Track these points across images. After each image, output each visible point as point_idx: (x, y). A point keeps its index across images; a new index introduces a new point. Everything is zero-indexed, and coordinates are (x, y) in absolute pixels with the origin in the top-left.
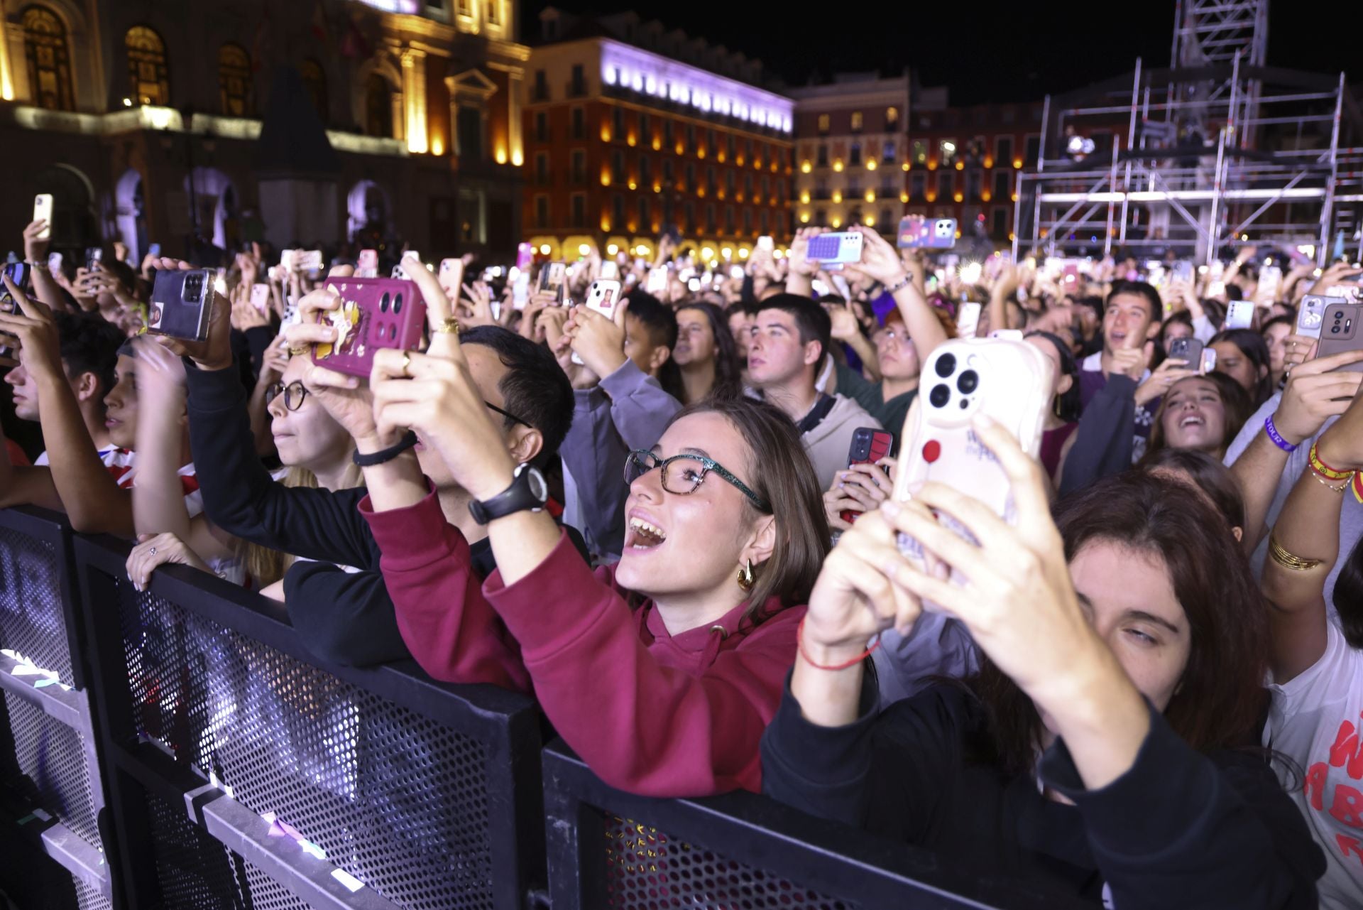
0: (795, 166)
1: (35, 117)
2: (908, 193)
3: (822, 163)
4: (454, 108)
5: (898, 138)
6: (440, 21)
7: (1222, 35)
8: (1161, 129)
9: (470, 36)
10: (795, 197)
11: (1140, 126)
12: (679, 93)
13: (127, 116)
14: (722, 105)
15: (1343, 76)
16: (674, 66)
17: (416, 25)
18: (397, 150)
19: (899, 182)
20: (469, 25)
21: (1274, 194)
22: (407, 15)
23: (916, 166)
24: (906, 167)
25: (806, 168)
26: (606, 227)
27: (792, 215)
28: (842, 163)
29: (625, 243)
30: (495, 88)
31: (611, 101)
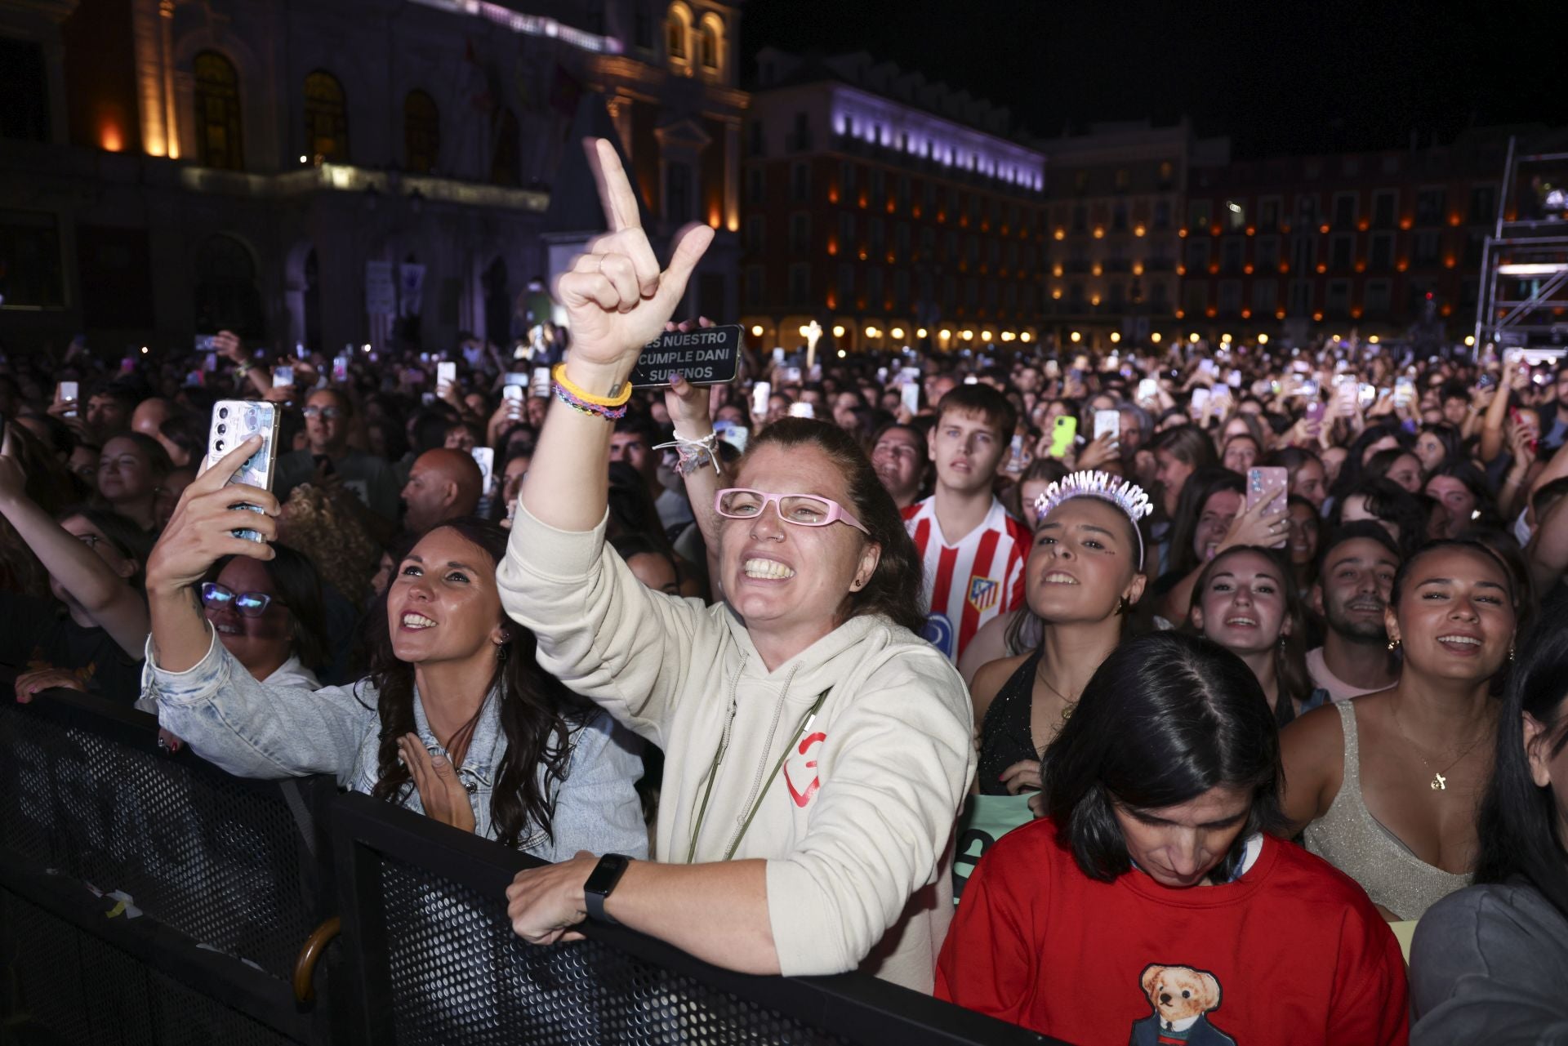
0: (1047, 233)
1: (202, 178)
2: (1184, 266)
3: (1079, 229)
4: (663, 164)
5: (1174, 199)
6: (649, 63)
9: (683, 78)
10: (1046, 269)
12: (917, 146)
13: (305, 175)
14: (965, 160)
16: (911, 115)
17: (621, 68)
19: (1174, 252)
20: (682, 67)
22: (614, 56)
23: (1195, 232)
24: (1183, 233)
25: (1060, 235)
26: (832, 304)
27: (1043, 292)
28: (1104, 228)
29: (853, 324)
30: (709, 141)
31: (840, 155)
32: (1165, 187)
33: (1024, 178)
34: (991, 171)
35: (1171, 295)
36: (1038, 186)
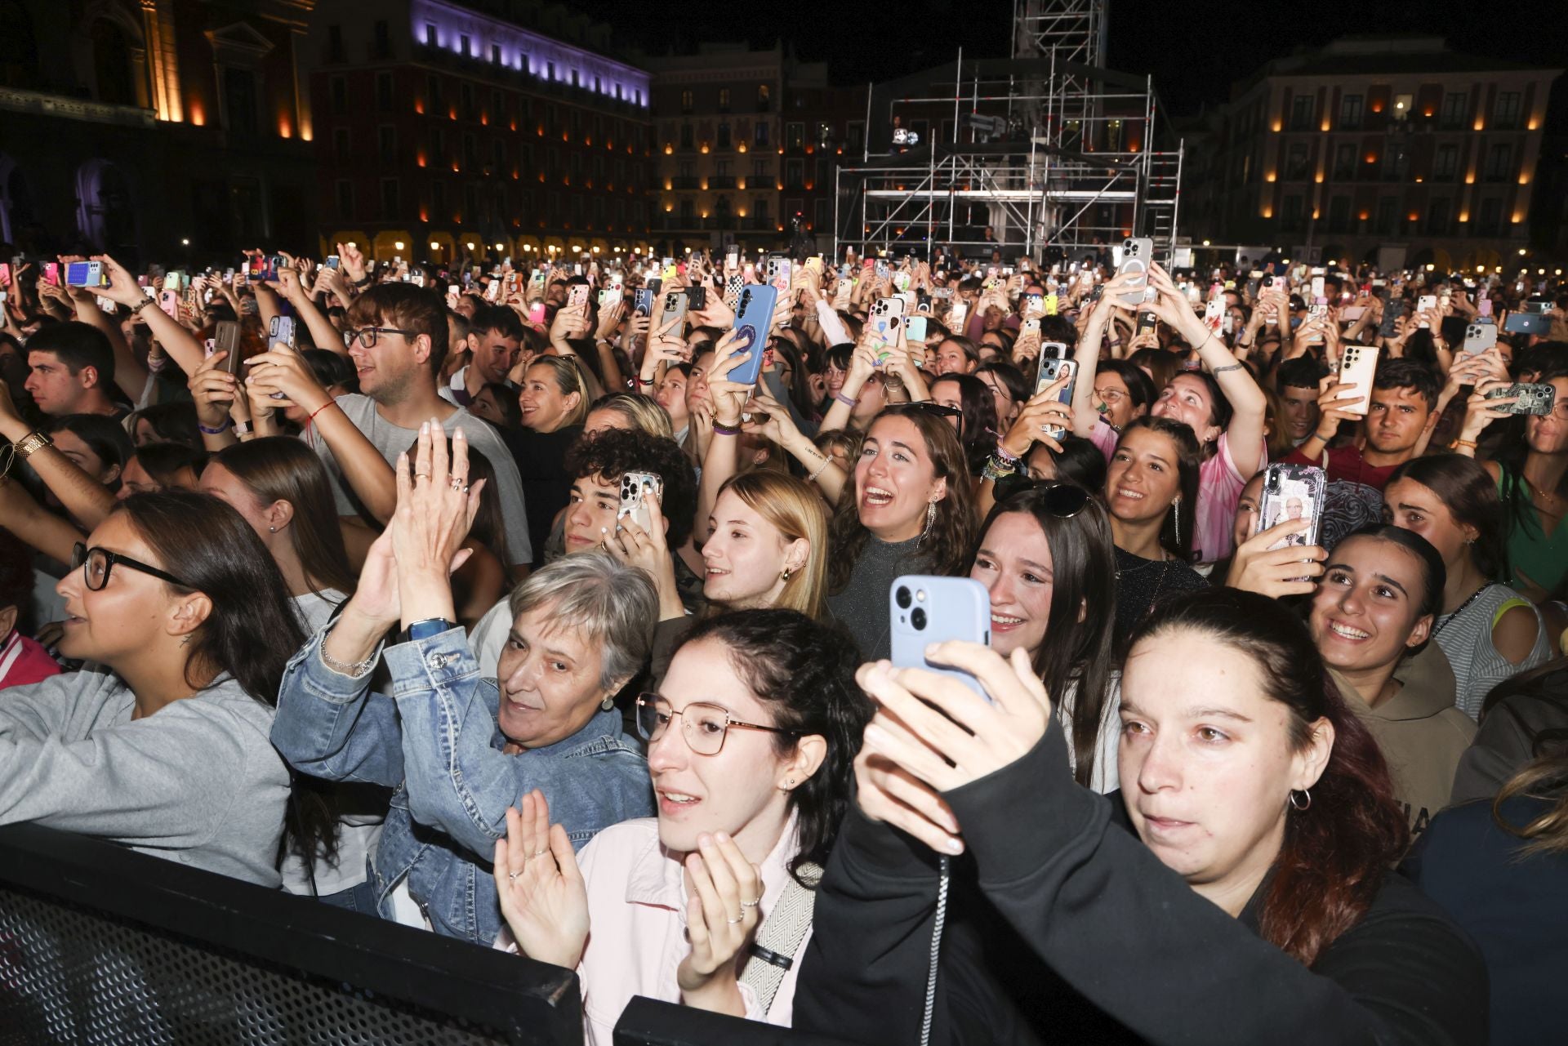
0: (656, 148)
2: (783, 184)
3: (687, 146)
4: (217, 69)
5: (771, 119)
7: (1062, 25)
8: (989, 123)
10: (657, 184)
11: (965, 119)
12: (510, 59)
14: (563, 75)
15: (1150, 78)
16: (501, 27)
18: (140, 118)
19: (774, 169)
21: (1092, 195)
23: (792, 151)
24: (781, 152)
25: (669, 151)
26: (425, 219)
27: (653, 205)
28: (709, 146)
29: (450, 240)
30: (271, 46)
31: (424, 66)
32: (764, 107)
33: (628, 95)
35: (773, 211)
36: (644, 102)
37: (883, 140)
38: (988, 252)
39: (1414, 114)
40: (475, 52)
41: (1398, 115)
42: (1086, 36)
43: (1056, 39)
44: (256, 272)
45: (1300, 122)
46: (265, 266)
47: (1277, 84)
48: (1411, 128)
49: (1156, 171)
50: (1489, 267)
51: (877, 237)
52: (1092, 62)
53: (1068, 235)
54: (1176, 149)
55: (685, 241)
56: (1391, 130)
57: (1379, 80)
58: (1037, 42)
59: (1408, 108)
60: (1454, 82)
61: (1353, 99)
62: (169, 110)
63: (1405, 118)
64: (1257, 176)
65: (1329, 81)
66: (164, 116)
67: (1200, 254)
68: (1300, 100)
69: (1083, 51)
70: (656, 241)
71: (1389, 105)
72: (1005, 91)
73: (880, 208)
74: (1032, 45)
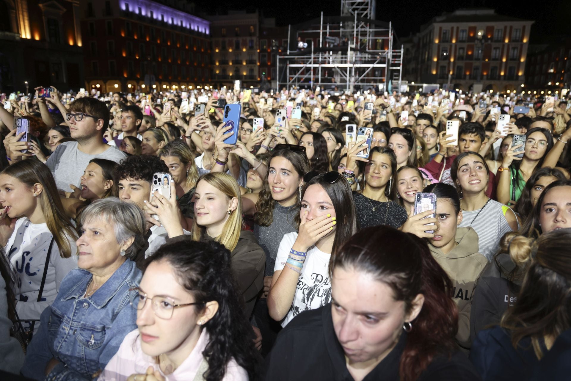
0: (213, 50)
2: (259, 62)
3: (224, 49)
4: (44, 18)
5: (255, 39)
8: (333, 40)
10: (213, 63)
11: (324, 38)
12: (157, 16)
14: (177, 22)
15: (390, 23)
16: (153, 4)
18: (14, 37)
19: (256, 58)
21: (371, 66)
23: (262, 50)
24: (258, 51)
25: (217, 51)
26: (126, 76)
27: (212, 71)
28: (232, 49)
29: (135, 83)
30: (65, 10)
31: (124, 18)
32: (251, 35)
33: (202, 30)
34: (188, 27)
35: (256, 73)
36: (207, 32)
37: (294, 46)
38: (333, 87)
39: (484, 36)
40: (143, 13)
41: (479, 37)
42: (367, 8)
43: (357, 9)
44: (41, 95)
45: (444, 39)
46: (45, 92)
47: (436, 26)
48: (483, 41)
49: (393, 57)
50: (511, 91)
51: (293, 82)
52: (370, 18)
53: (362, 81)
54: (400, 49)
55: (224, 84)
56: (476, 42)
57: (472, 24)
58: (350, 10)
59: (482, 34)
60: (498, 25)
61: (463, 31)
62: (26, 34)
63: (481, 38)
64: (430, 59)
65: (455, 25)
66: (23, 36)
67: (411, 87)
68: (445, 32)
69: (367, 14)
70: (213, 84)
71: (476, 33)
72: (339, 28)
73: (294, 71)
74: (348, 11)
